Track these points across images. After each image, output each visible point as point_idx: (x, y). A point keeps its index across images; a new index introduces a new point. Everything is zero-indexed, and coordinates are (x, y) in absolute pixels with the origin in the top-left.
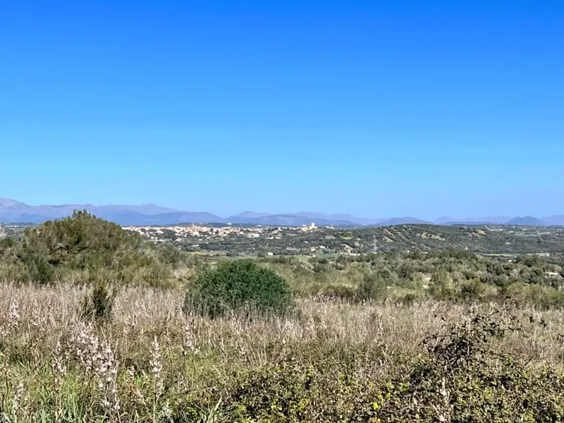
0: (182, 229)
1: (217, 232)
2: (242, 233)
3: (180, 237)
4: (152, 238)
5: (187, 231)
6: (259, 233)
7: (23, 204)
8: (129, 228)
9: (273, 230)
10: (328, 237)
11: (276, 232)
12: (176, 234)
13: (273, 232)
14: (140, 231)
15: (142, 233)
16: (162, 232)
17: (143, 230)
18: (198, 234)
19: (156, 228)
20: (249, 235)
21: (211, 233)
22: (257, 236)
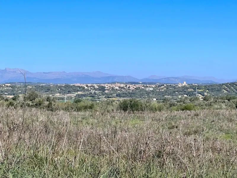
0: (109, 85)
1: (129, 87)
2: (143, 88)
3: (107, 90)
4: (92, 90)
5: (112, 86)
6: (153, 88)
7: (28, 72)
8: (79, 85)
9: (161, 86)
10: (189, 90)
11: (163, 87)
12: (106, 88)
13: (161, 87)
14: (85, 87)
15: (86, 88)
16: (98, 87)
17: (87, 86)
18: (118, 88)
19: (95, 85)
20: (147, 89)
21: (125, 88)
22: (152, 89)
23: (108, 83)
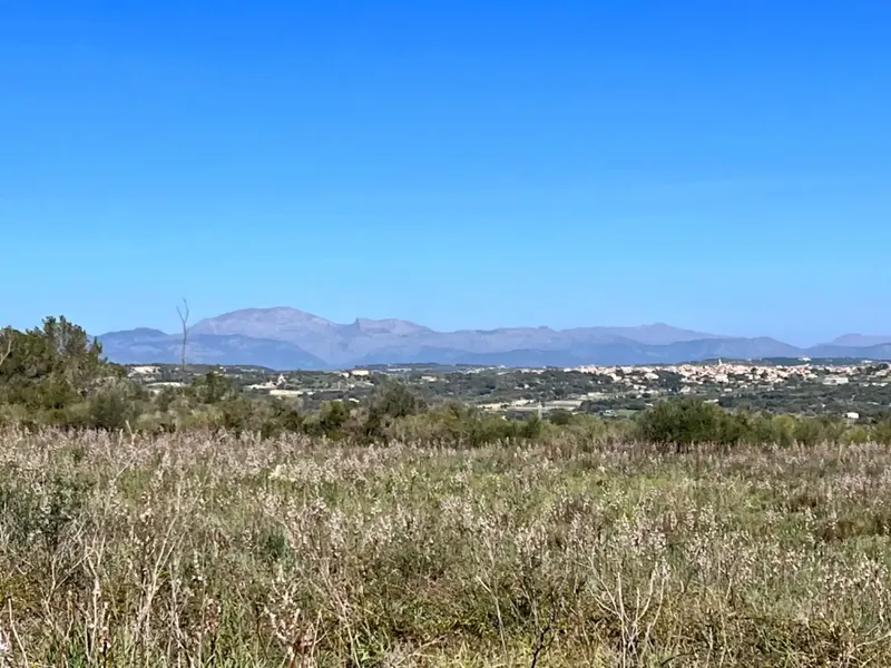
0: (694, 369)
1: (764, 375)
2: (813, 376)
3: (689, 385)
4: (636, 387)
5: (705, 373)
6: (848, 375)
7: (429, 330)
8: (592, 369)
9: (877, 370)
11: (883, 373)
12: (683, 380)
13: (878, 373)
14: (614, 376)
15: (617, 379)
16: (656, 377)
17: (619, 373)
18: (725, 379)
19: (646, 369)
20: (828, 381)
21: (751, 377)
22: (846, 380)
23: (694, 363)
